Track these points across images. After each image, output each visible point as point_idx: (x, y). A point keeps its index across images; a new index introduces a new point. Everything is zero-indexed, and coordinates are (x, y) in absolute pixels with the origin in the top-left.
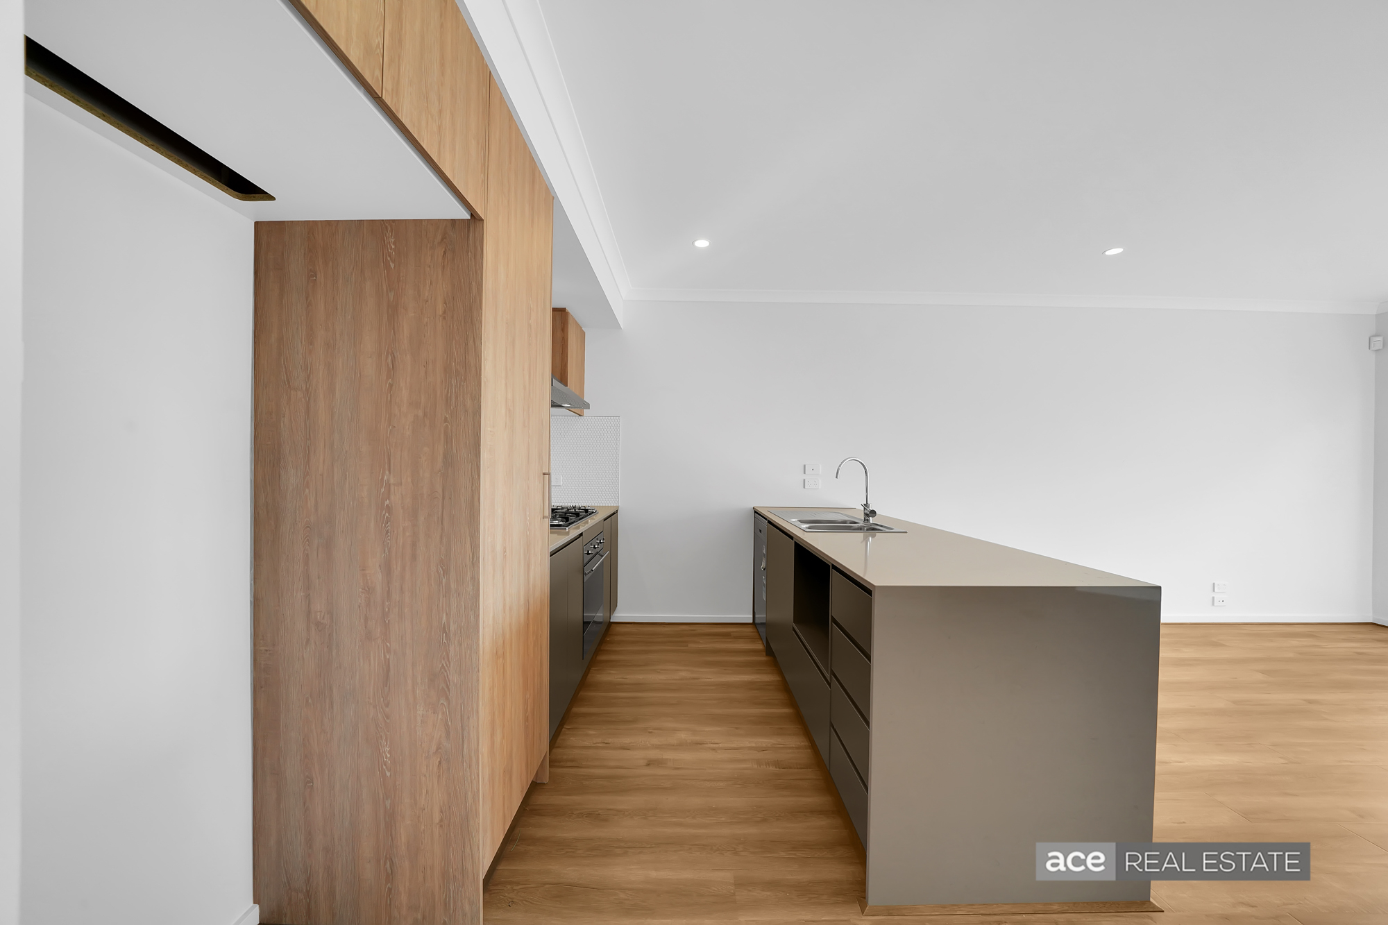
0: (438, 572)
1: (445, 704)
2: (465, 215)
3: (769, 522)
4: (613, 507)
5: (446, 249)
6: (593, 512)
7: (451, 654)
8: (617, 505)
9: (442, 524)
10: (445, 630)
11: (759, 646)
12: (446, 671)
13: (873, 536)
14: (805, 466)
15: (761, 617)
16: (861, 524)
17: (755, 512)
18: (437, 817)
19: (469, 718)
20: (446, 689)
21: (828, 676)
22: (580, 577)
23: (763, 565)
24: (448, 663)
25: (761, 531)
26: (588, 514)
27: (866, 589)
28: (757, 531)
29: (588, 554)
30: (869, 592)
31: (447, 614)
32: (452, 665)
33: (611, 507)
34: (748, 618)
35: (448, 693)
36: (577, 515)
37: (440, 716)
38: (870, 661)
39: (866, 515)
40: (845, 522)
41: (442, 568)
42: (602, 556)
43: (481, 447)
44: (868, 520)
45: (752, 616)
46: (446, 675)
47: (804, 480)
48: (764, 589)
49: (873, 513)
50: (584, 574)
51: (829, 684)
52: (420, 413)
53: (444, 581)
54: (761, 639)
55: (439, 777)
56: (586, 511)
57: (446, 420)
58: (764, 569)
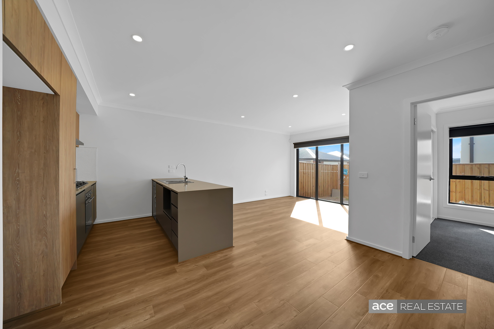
0: (42, 199)
1: (45, 238)
2: (52, 93)
3: (157, 183)
4: (94, 181)
5: (44, 102)
6: (86, 183)
7: (48, 222)
8: (96, 181)
9: (43, 184)
10: (45, 216)
11: (154, 221)
12: (46, 228)
13: (187, 184)
14: (169, 166)
15: (155, 214)
16: (184, 181)
17: (153, 181)
18: (42, 274)
19: (55, 241)
20: (46, 234)
21: (170, 218)
22: (85, 205)
23: (155, 196)
24: (46, 226)
25: (154, 186)
26: (84, 184)
27: (176, 193)
28: (153, 186)
29: (87, 197)
30: (177, 194)
31: (46, 211)
32: (48, 226)
33: (93, 181)
34: (151, 214)
35: (46, 235)
36: (81, 184)
37: (43, 242)
38: (177, 209)
39: (185, 179)
40: (180, 181)
41: (43, 197)
42: (91, 199)
43: (59, 161)
44: (186, 180)
45: (152, 214)
46: (45, 229)
47: (169, 170)
48: (155, 204)
49: (187, 178)
50: (86, 204)
51: (171, 220)
52: (33, 151)
53: (44, 201)
54: (155, 220)
55: (43, 261)
56: (84, 183)
57: (44, 153)
58: (155, 198)
